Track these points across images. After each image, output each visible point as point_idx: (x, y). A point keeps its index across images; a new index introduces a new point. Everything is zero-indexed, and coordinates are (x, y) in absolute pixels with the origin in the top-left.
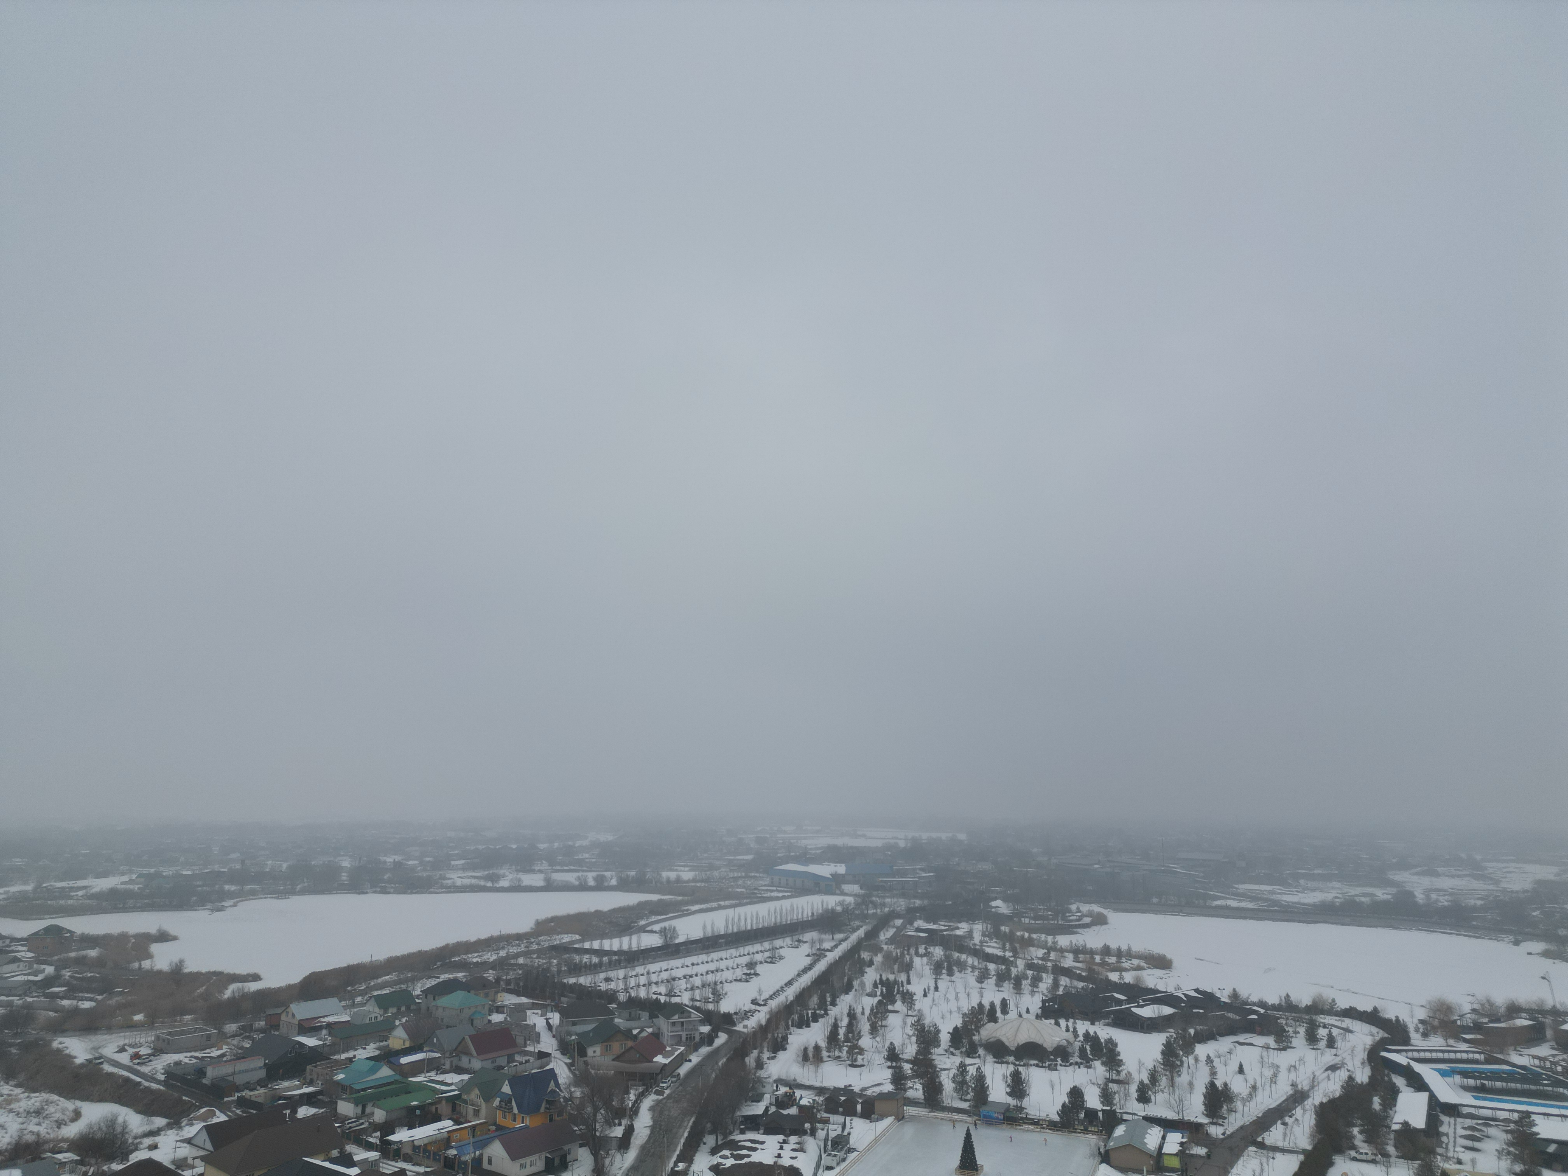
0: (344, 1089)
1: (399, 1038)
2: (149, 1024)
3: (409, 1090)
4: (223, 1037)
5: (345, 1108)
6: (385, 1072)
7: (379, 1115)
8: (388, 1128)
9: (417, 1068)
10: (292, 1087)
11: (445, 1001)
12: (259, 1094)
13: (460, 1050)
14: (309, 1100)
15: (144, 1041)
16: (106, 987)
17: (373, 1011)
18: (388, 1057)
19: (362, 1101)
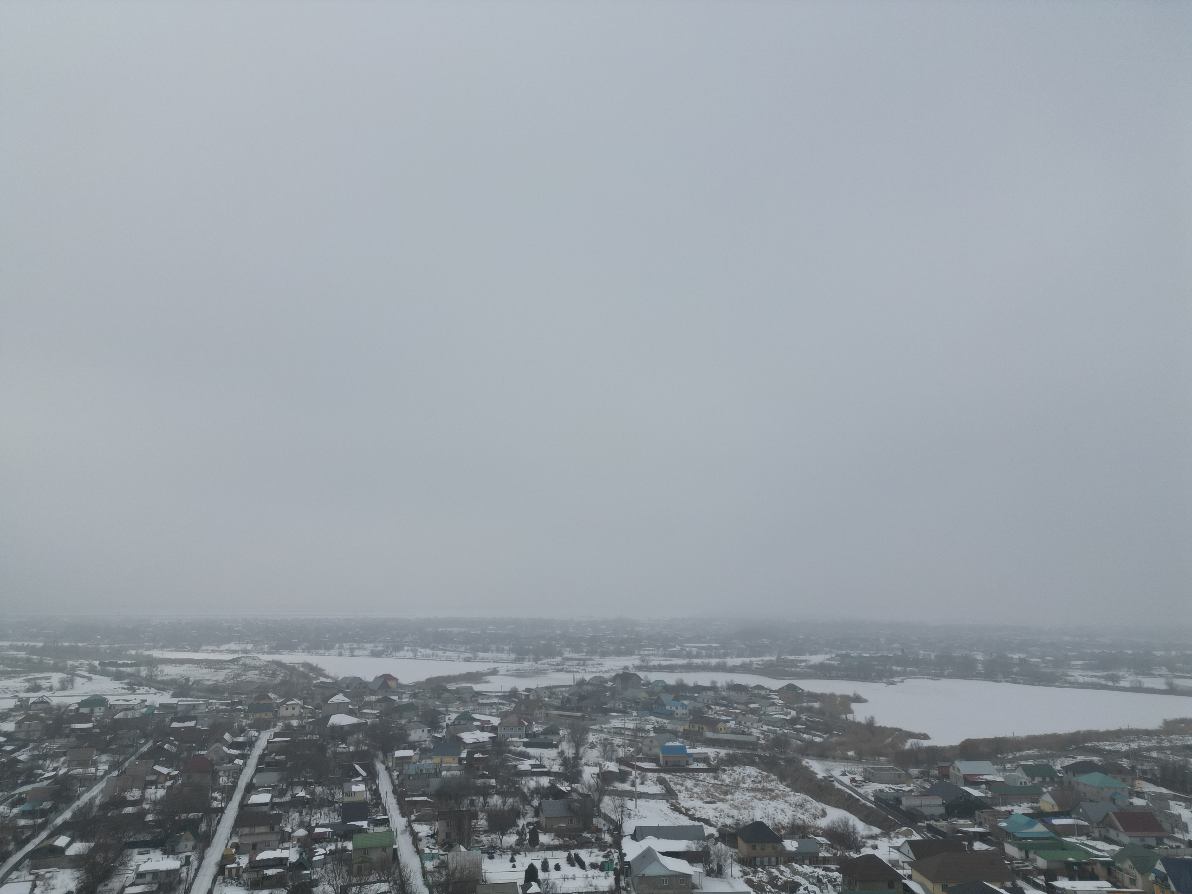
0: (1008, 835)
1: (1047, 803)
2: (859, 759)
3: (1064, 847)
4: (909, 778)
5: (1011, 850)
6: (1039, 828)
7: (1041, 863)
8: (1051, 875)
9: (1069, 830)
10: (966, 825)
11: (1084, 779)
12: (942, 825)
13: (1107, 823)
14: (982, 837)
15: (858, 771)
16: (827, 730)
17: (1021, 778)
18: (1039, 816)
19: (1024, 847)
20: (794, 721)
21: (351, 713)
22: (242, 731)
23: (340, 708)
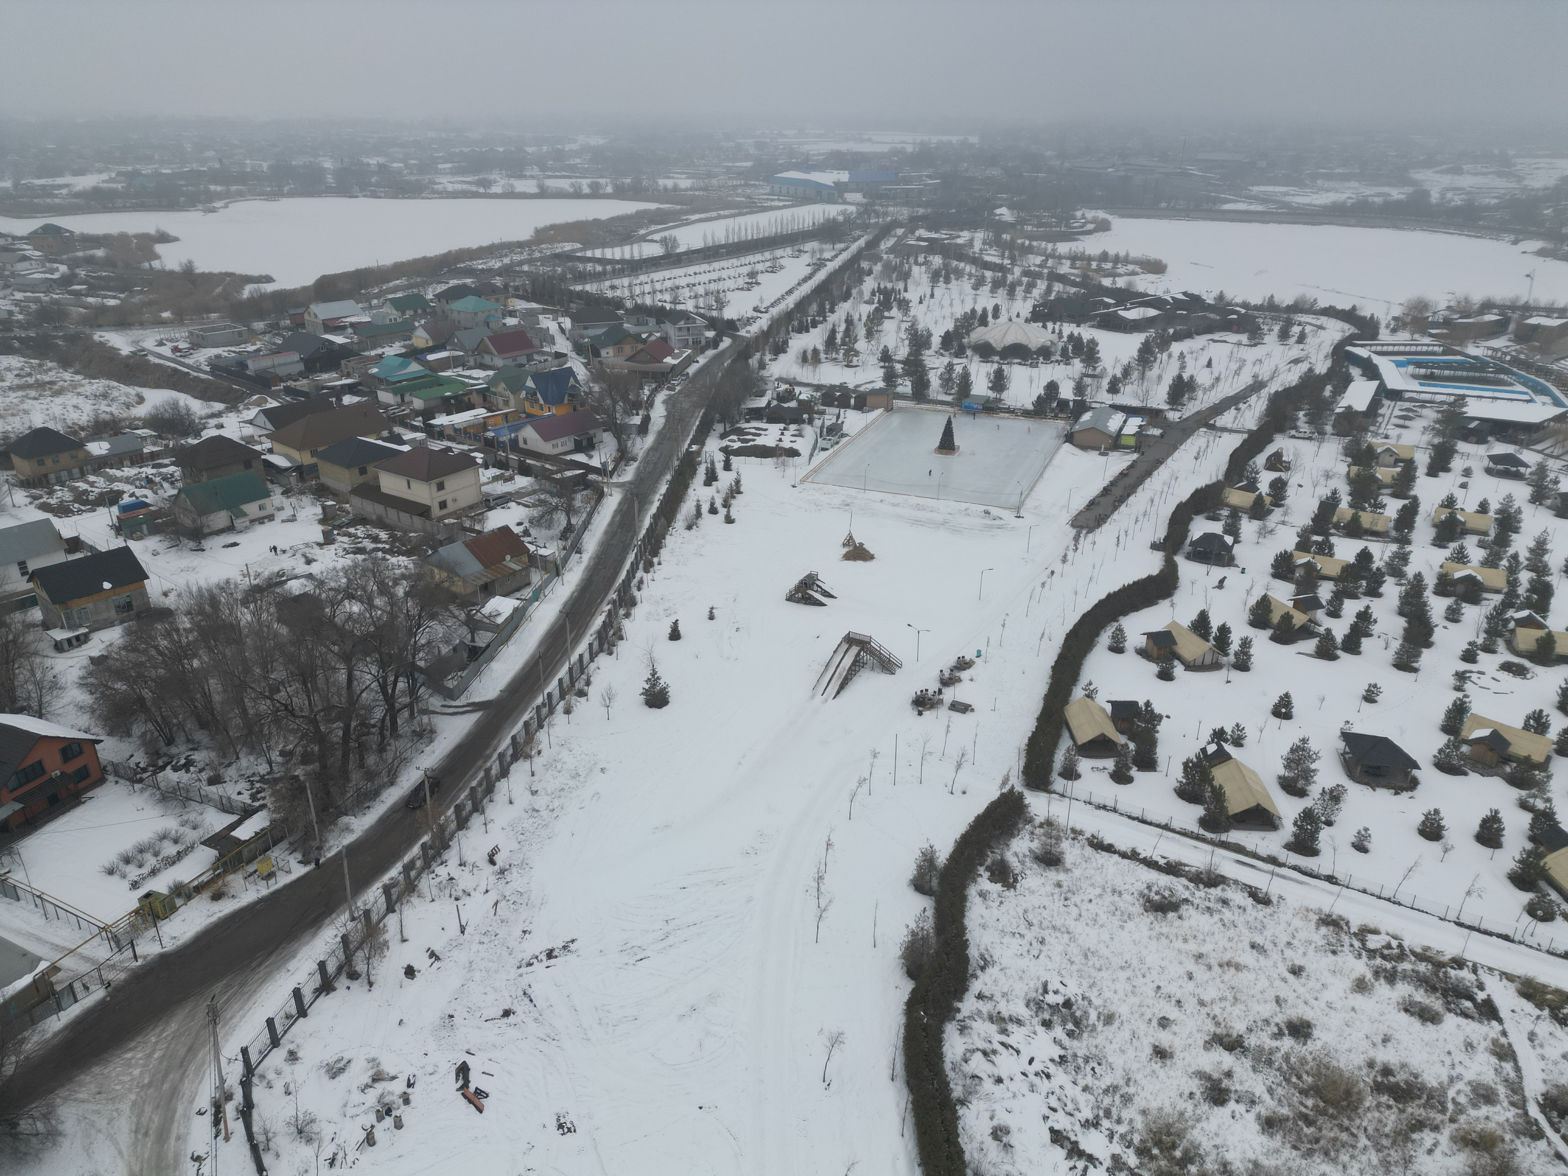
0: (380, 381)
1: (421, 338)
2: (179, 320)
3: (440, 383)
4: (253, 335)
5: (385, 397)
6: (414, 367)
7: (418, 404)
8: (428, 414)
9: (445, 364)
10: (331, 379)
11: (457, 305)
12: (302, 384)
13: (480, 350)
14: (351, 389)
15: (181, 337)
16: (125, 286)
17: (390, 314)
18: (414, 354)
19: (400, 391)
20: (66, 281)
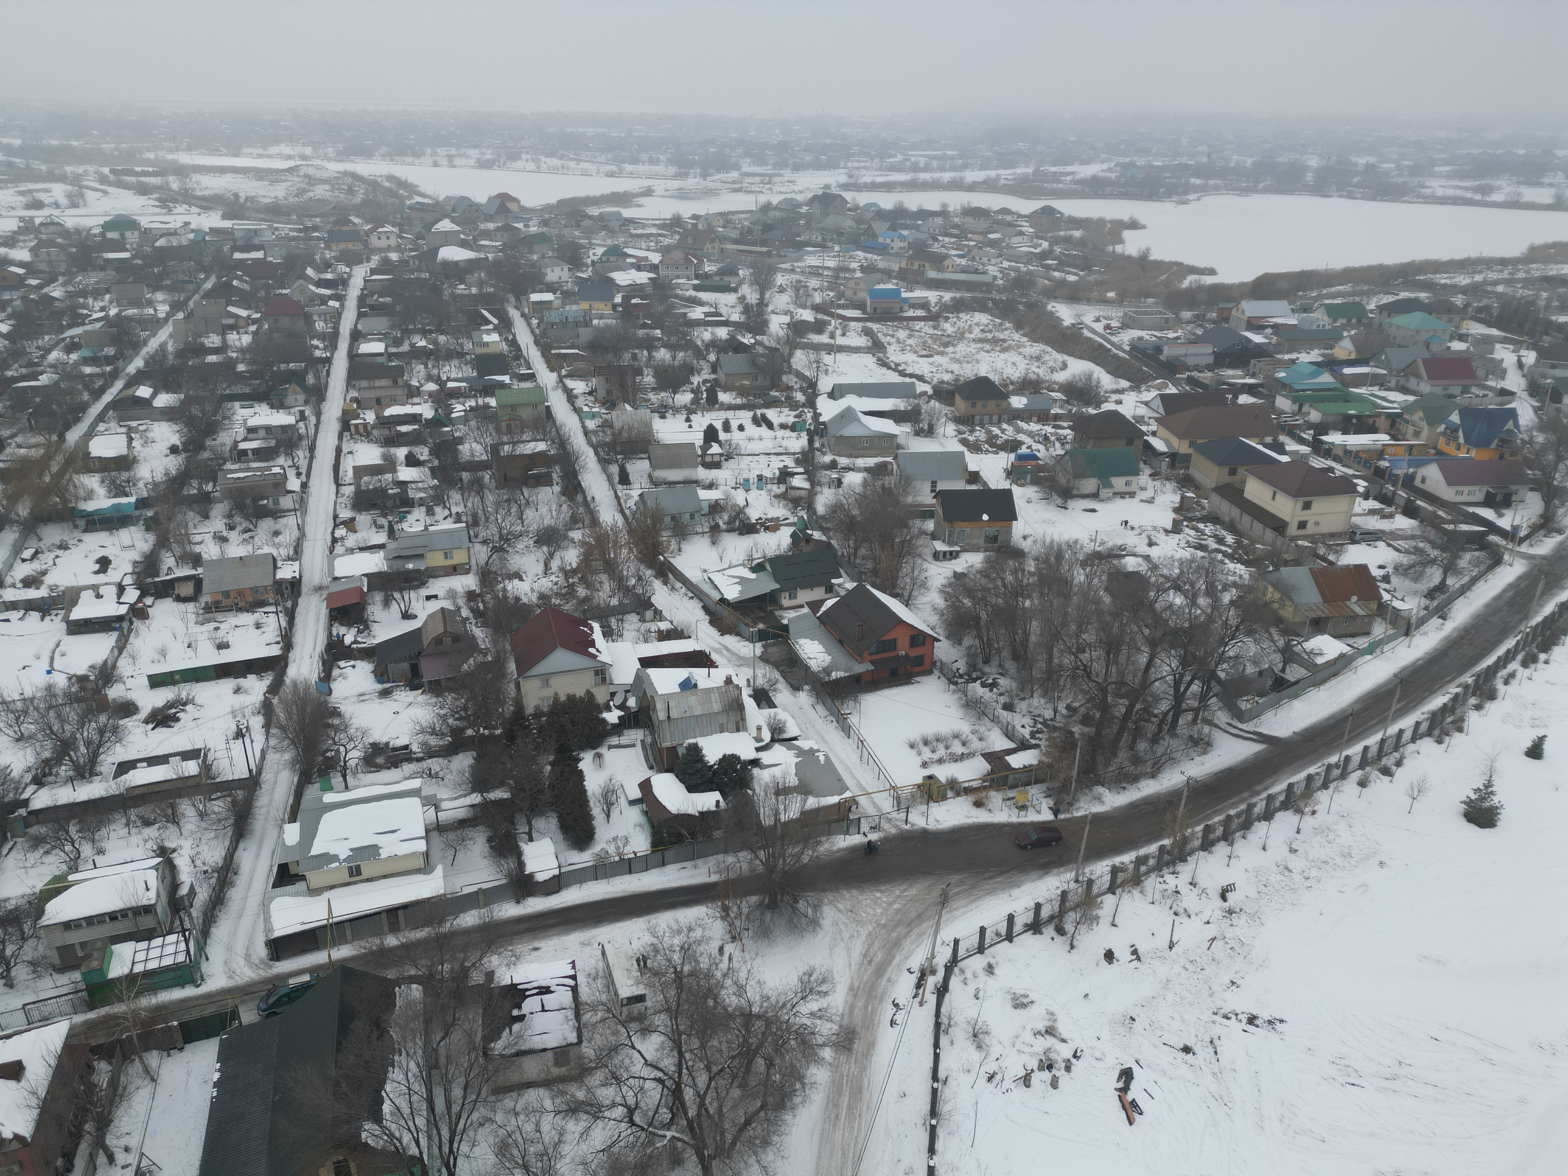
0: (1284, 387)
1: (1345, 349)
2: (1119, 302)
3: (1348, 399)
4: (1179, 322)
5: (1283, 403)
6: (1326, 378)
7: (1315, 416)
8: (1322, 428)
9: (1360, 380)
10: (1235, 376)
11: (1401, 320)
12: (1206, 376)
13: (1410, 371)
14: (1250, 390)
15: (1115, 315)
16: (1086, 265)
17: (1320, 318)
18: (1331, 364)
19: (1300, 399)
20: (1044, 255)
21: (464, 244)
22: (327, 266)
23: (448, 239)
